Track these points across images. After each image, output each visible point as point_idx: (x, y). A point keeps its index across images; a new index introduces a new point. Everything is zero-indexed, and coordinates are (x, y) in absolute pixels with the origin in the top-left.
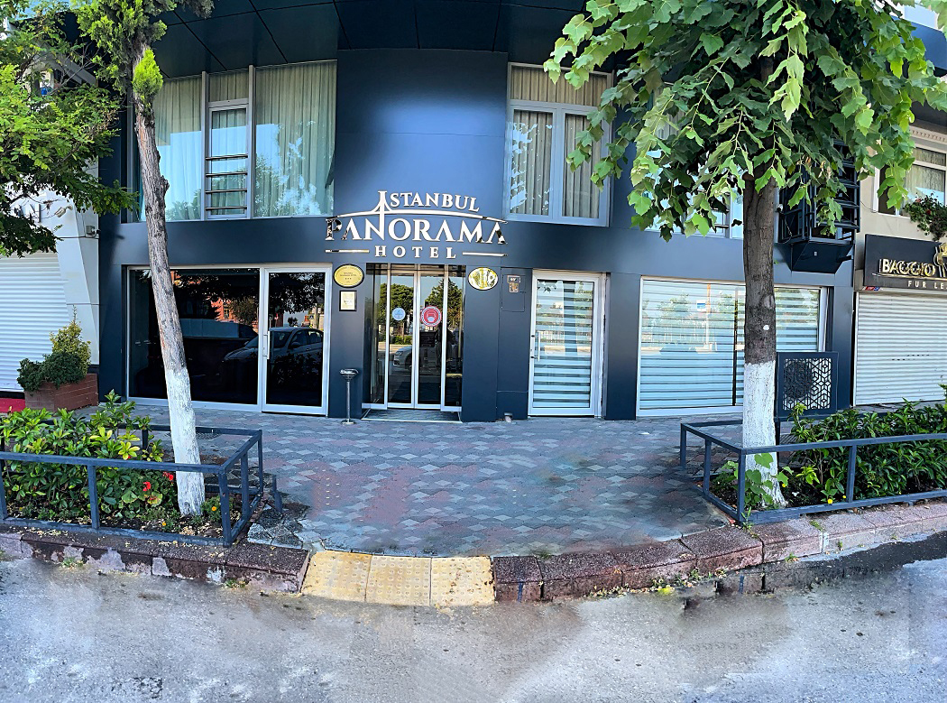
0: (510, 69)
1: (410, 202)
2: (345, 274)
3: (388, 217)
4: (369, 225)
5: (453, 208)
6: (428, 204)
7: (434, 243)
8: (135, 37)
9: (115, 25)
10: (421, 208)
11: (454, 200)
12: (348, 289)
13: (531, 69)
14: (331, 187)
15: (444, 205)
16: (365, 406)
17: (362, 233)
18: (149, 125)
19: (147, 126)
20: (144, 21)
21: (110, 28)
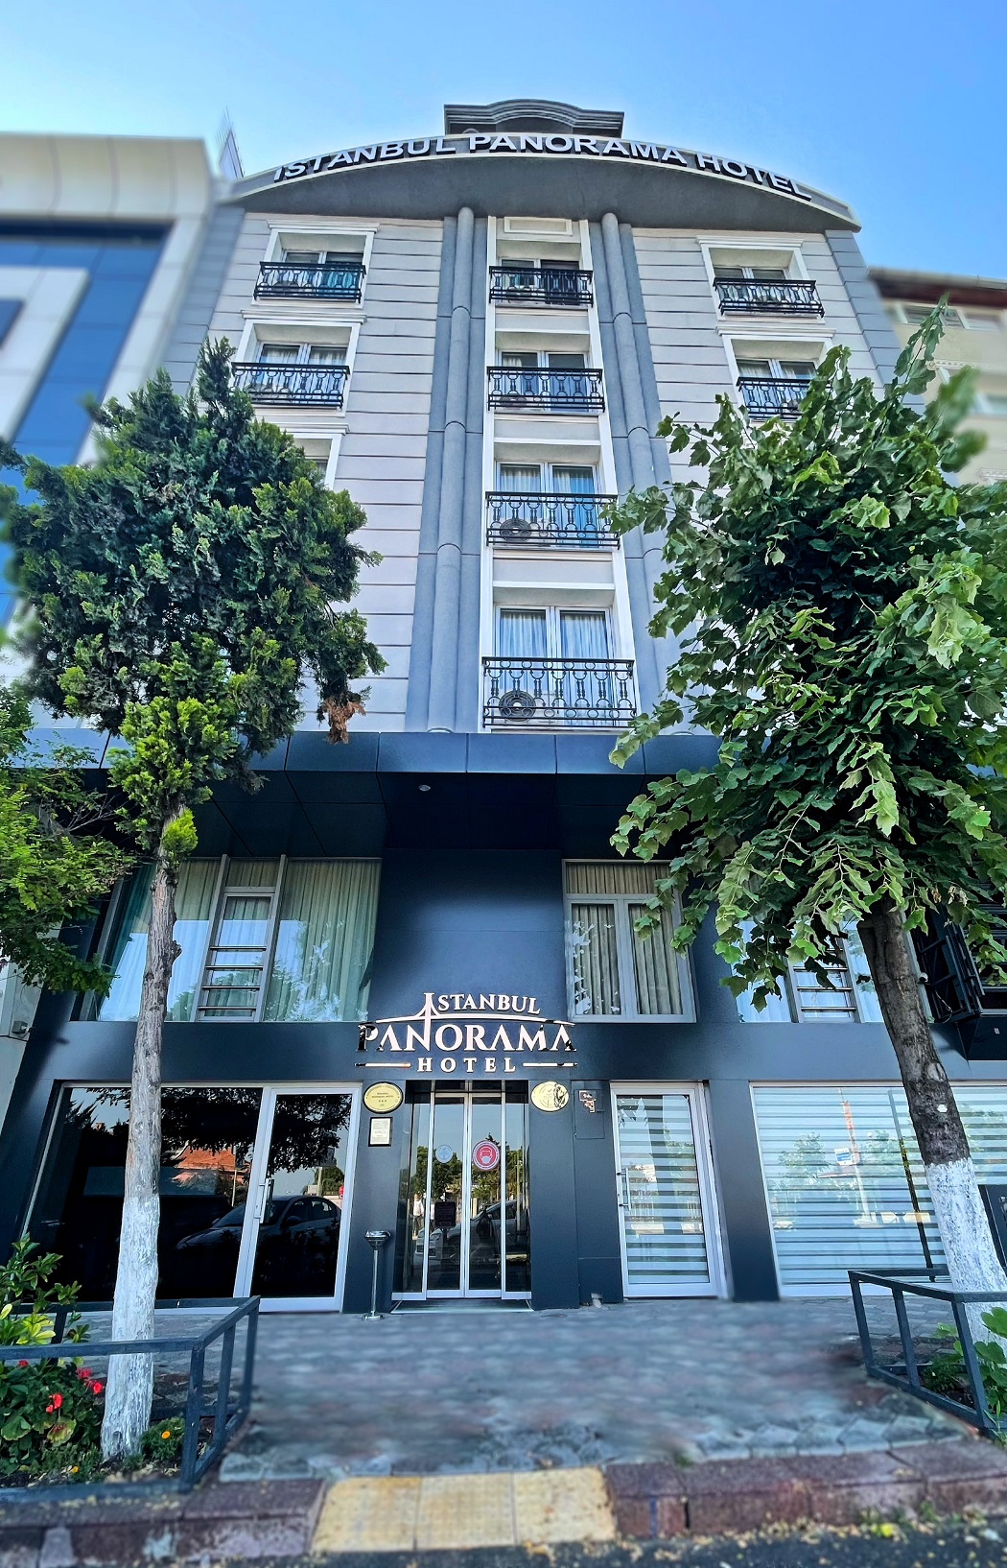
0: (564, 865)
1: (461, 1005)
2: (379, 1095)
3: (436, 1024)
4: (411, 1032)
5: (511, 1011)
6: (482, 1007)
7: (490, 1054)
8: (174, 797)
9: (156, 781)
10: (474, 1011)
11: (511, 1002)
12: (382, 1115)
13: (586, 864)
14: (366, 990)
15: (500, 1008)
16: (396, 1296)
17: (402, 1041)
18: (171, 884)
19: (168, 884)
20: (189, 784)
21: (150, 783)
